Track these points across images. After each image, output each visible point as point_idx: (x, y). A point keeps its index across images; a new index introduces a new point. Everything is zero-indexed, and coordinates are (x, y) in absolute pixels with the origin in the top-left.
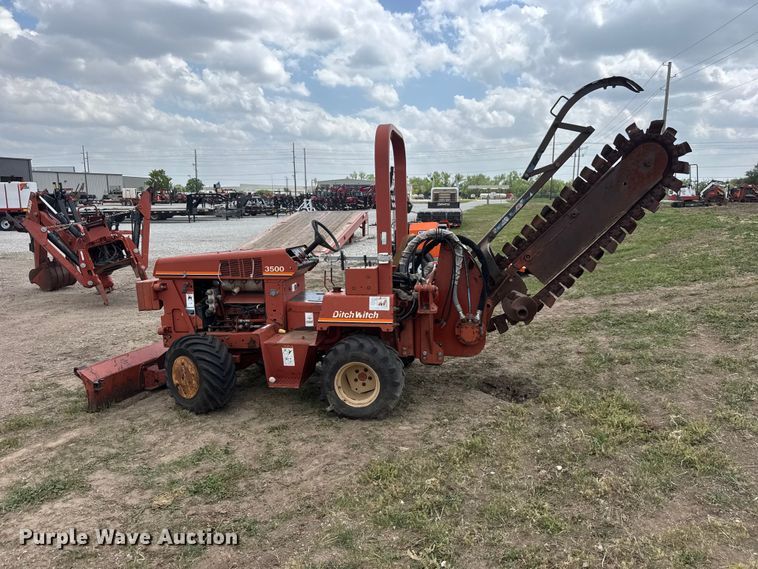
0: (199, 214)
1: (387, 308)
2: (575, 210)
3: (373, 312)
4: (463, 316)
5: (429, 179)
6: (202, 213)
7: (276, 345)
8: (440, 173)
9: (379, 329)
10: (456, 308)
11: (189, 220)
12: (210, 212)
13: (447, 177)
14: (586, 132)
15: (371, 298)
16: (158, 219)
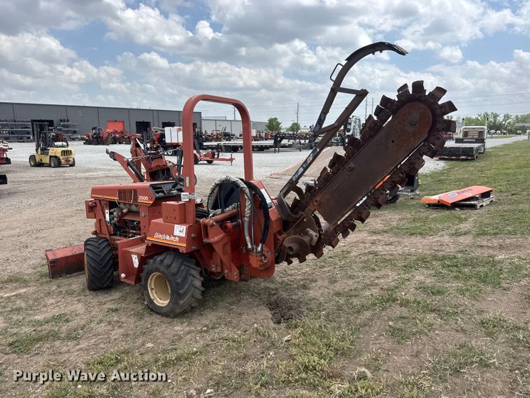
0: (282, 147)
1: (183, 235)
2: (352, 165)
3: (175, 236)
4: (250, 246)
5: (479, 118)
6: (284, 146)
7: (128, 252)
8: (489, 113)
9: (178, 250)
10: (245, 240)
11: (275, 151)
12: (290, 146)
13: (496, 116)
14: (361, 95)
15: (176, 226)
16: (258, 150)
